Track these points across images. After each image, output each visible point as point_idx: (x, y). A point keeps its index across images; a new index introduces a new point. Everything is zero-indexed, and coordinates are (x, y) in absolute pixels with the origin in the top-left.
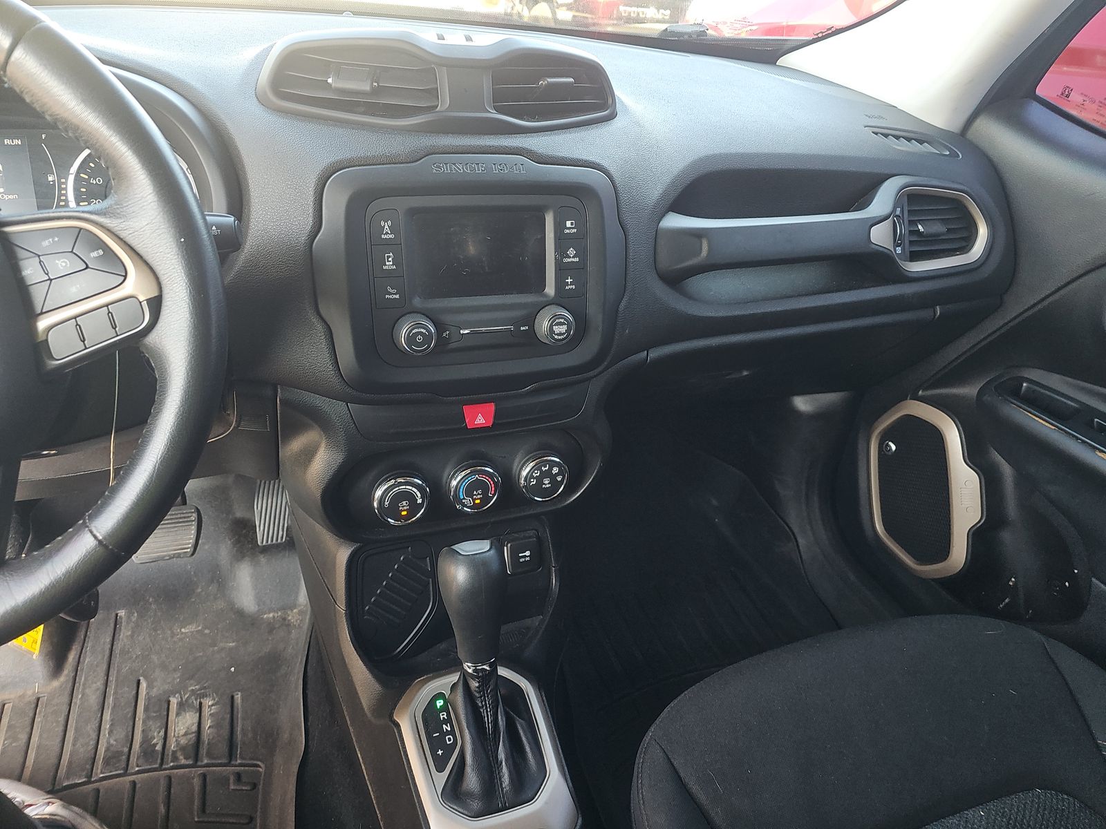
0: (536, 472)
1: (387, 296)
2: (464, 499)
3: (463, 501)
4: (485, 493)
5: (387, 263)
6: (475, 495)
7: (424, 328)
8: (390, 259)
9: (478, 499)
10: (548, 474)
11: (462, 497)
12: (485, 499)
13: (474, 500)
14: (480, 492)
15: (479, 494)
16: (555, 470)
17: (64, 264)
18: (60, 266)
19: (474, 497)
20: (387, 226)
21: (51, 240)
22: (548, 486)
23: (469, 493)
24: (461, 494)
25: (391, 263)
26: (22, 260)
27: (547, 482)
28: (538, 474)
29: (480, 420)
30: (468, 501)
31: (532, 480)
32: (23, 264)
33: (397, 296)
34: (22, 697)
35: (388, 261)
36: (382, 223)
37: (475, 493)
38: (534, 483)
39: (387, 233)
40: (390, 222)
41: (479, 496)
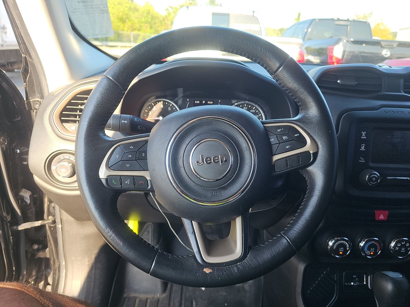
0: (399, 244)
1: (360, 161)
2: (366, 251)
3: (366, 252)
4: (376, 250)
5: (362, 148)
6: (371, 250)
7: (376, 175)
8: (363, 146)
9: (372, 252)
10: (404, 246)
11: (365, 250)
12: (376, 253)
13: (370, 252)
14: (373, 249)
15: (373, 250)
16: (408, 245)
17: (285, 138)
18: (284, 139)
19: (371, 251)
20: (364, 134)
21: (280, 129)
22: (403, 251)
23: (369, 249)
24: (365, 249)
25: (363, 148)
26: (270, 136)
27: (403, 249)
28: (400, 245)
29: (382, 217)
30: (368, 252)
31: (397, 248)
32: (271, 137)
33: (364, 161)
34: (153, 298)
35: (363, 147)
36: (362, 132)
37: (371, 249)
38: (397, 249)
39: (364, 136)
40: (365, 132)
41: (373, 251)
